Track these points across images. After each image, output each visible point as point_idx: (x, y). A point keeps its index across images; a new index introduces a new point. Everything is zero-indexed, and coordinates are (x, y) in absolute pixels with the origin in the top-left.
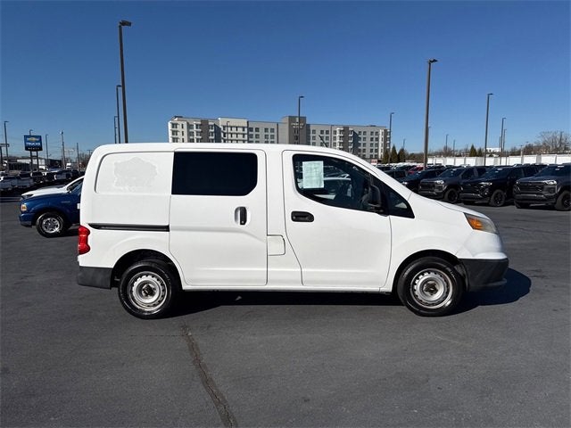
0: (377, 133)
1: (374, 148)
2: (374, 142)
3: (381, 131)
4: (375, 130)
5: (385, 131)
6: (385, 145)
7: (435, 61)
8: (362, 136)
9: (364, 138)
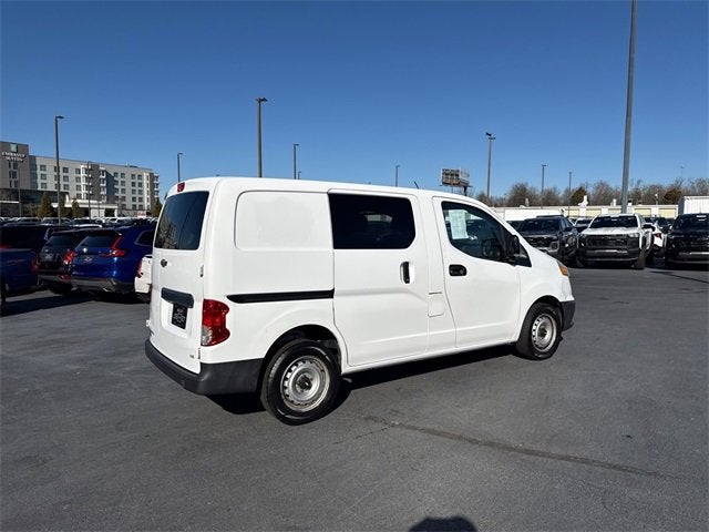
0: (140, 177)
1: (137, 196)
2: (137, 188)
3: (145, 175)
4: (137, 172)
5: (151, 174)
6: (153, 193)
7: (264, 100)
8: (118, 179)
9: (123, 183)
